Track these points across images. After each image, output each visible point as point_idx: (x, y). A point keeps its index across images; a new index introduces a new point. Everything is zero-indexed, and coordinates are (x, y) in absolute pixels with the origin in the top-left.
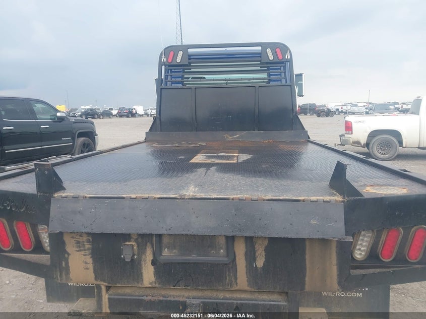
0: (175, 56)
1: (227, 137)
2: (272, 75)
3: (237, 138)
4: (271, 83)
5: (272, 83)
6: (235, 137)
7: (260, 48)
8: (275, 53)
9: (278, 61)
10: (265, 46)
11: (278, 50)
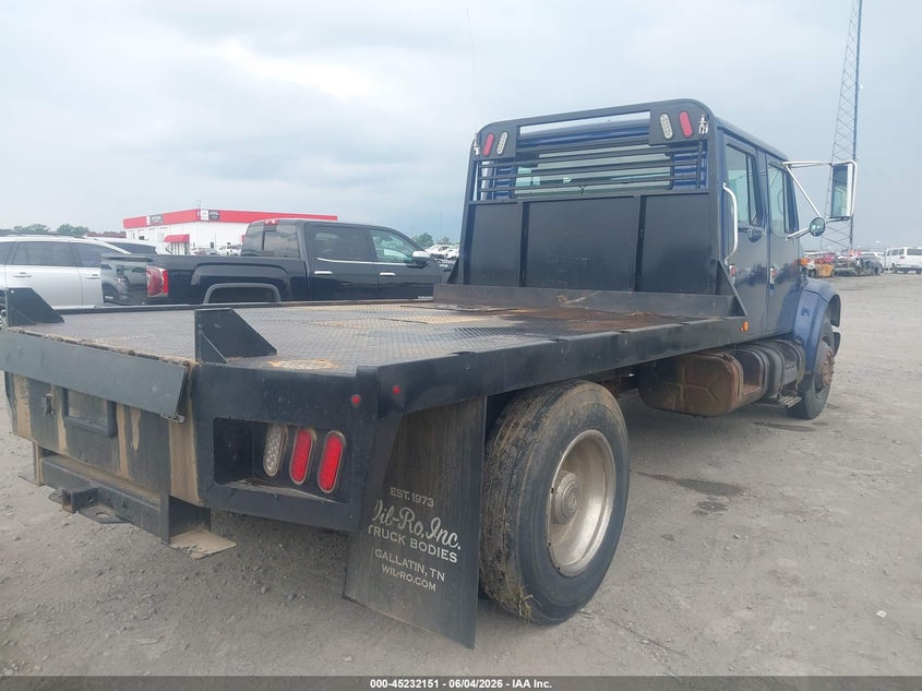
0: (495, 142)
1: (563, 301)
2: (679, 171)
3: (582, 303)
4: (675, 188)
5: (677, 189)
6: (578, 300)
7: (646, 116)
8: (675, 124)
9: (684, 140)
10: (655, 109)
11: (684, 116)
